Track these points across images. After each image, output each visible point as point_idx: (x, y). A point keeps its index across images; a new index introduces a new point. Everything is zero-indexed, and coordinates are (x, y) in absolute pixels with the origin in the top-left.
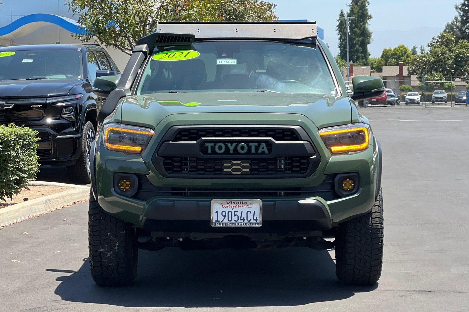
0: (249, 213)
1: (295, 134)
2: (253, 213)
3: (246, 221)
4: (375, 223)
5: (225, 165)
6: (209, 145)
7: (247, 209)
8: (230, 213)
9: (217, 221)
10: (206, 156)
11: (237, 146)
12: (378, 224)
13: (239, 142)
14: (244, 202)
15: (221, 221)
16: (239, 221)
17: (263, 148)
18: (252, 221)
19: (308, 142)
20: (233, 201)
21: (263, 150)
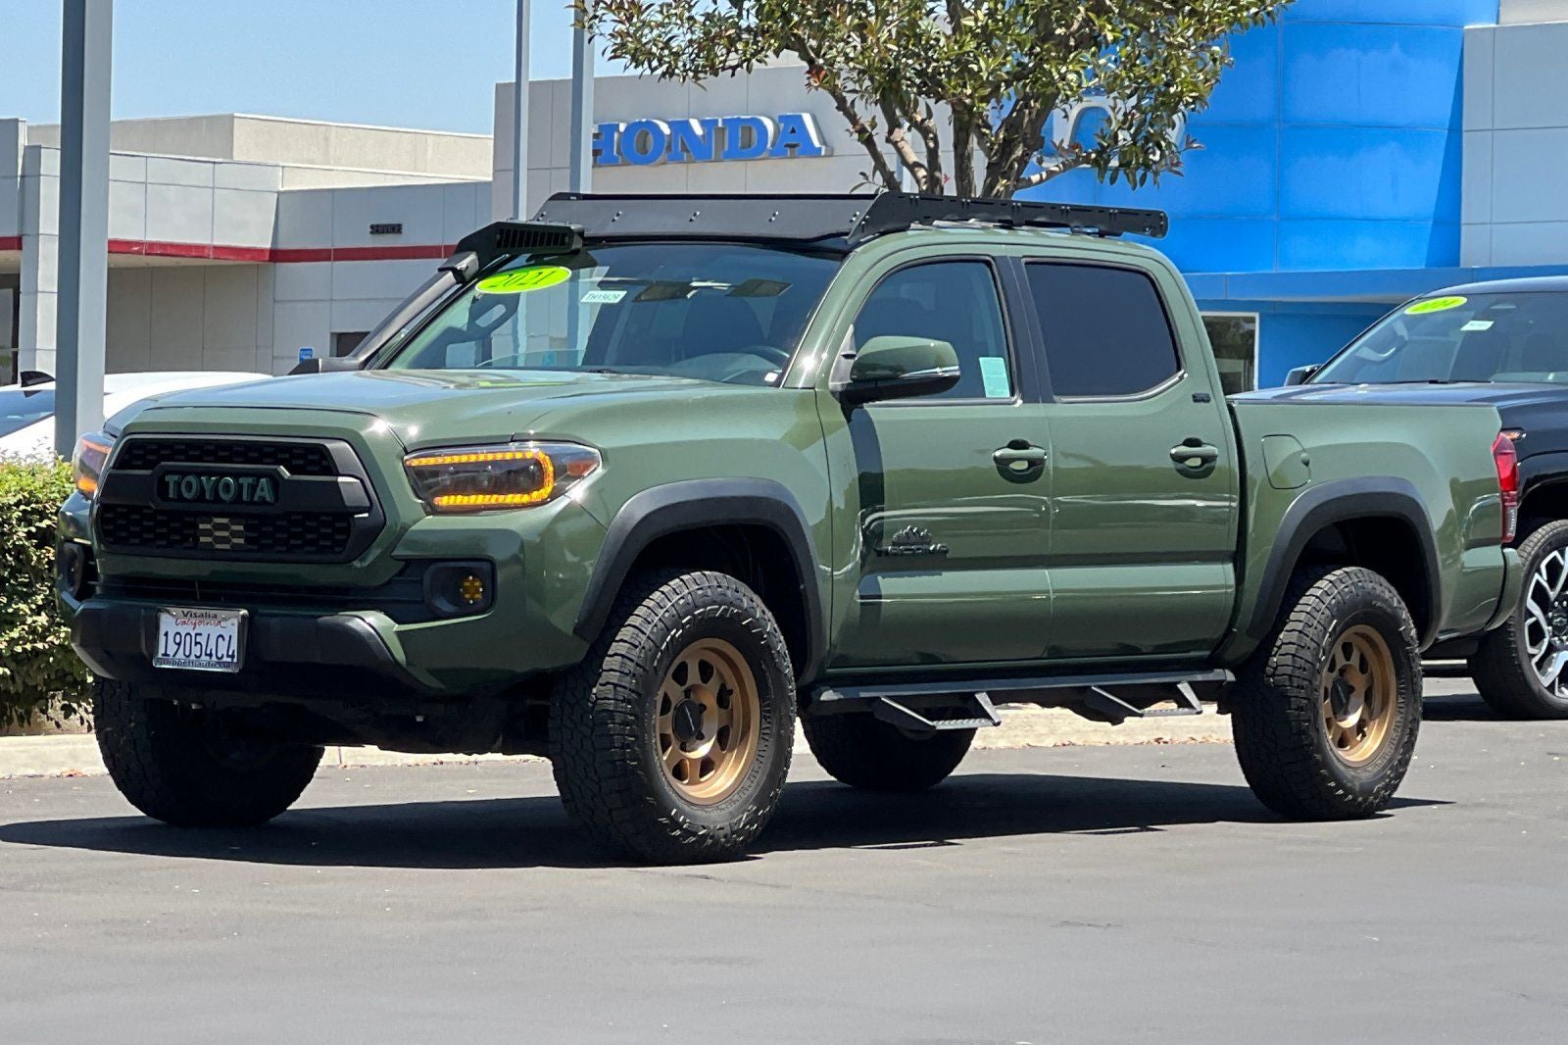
0: (220, 639)
1: (326, 459)
2: (227, 639)
3: (214, 658)
4: (602, 696)
5: (201, 526)
6: (171, 479)
7: (218, 630)
8: (188, 637)
9: (166, 654)
10: (166, 506)
11: (217, 482)
12: (609, 699)
13: (222, 474)
14: (212, 612)
15: (171, 655)
16: (204, 657)
17: (262, 490)
18: (225, 659)
19: (356, 480)
20: (194, 611)
21: (262, 494)
